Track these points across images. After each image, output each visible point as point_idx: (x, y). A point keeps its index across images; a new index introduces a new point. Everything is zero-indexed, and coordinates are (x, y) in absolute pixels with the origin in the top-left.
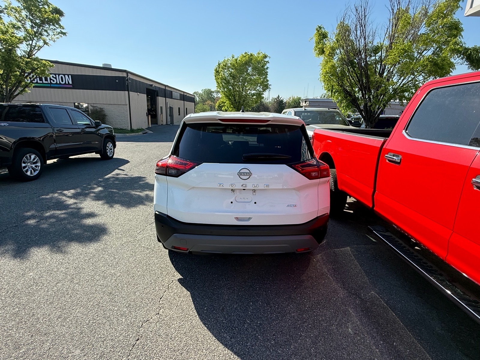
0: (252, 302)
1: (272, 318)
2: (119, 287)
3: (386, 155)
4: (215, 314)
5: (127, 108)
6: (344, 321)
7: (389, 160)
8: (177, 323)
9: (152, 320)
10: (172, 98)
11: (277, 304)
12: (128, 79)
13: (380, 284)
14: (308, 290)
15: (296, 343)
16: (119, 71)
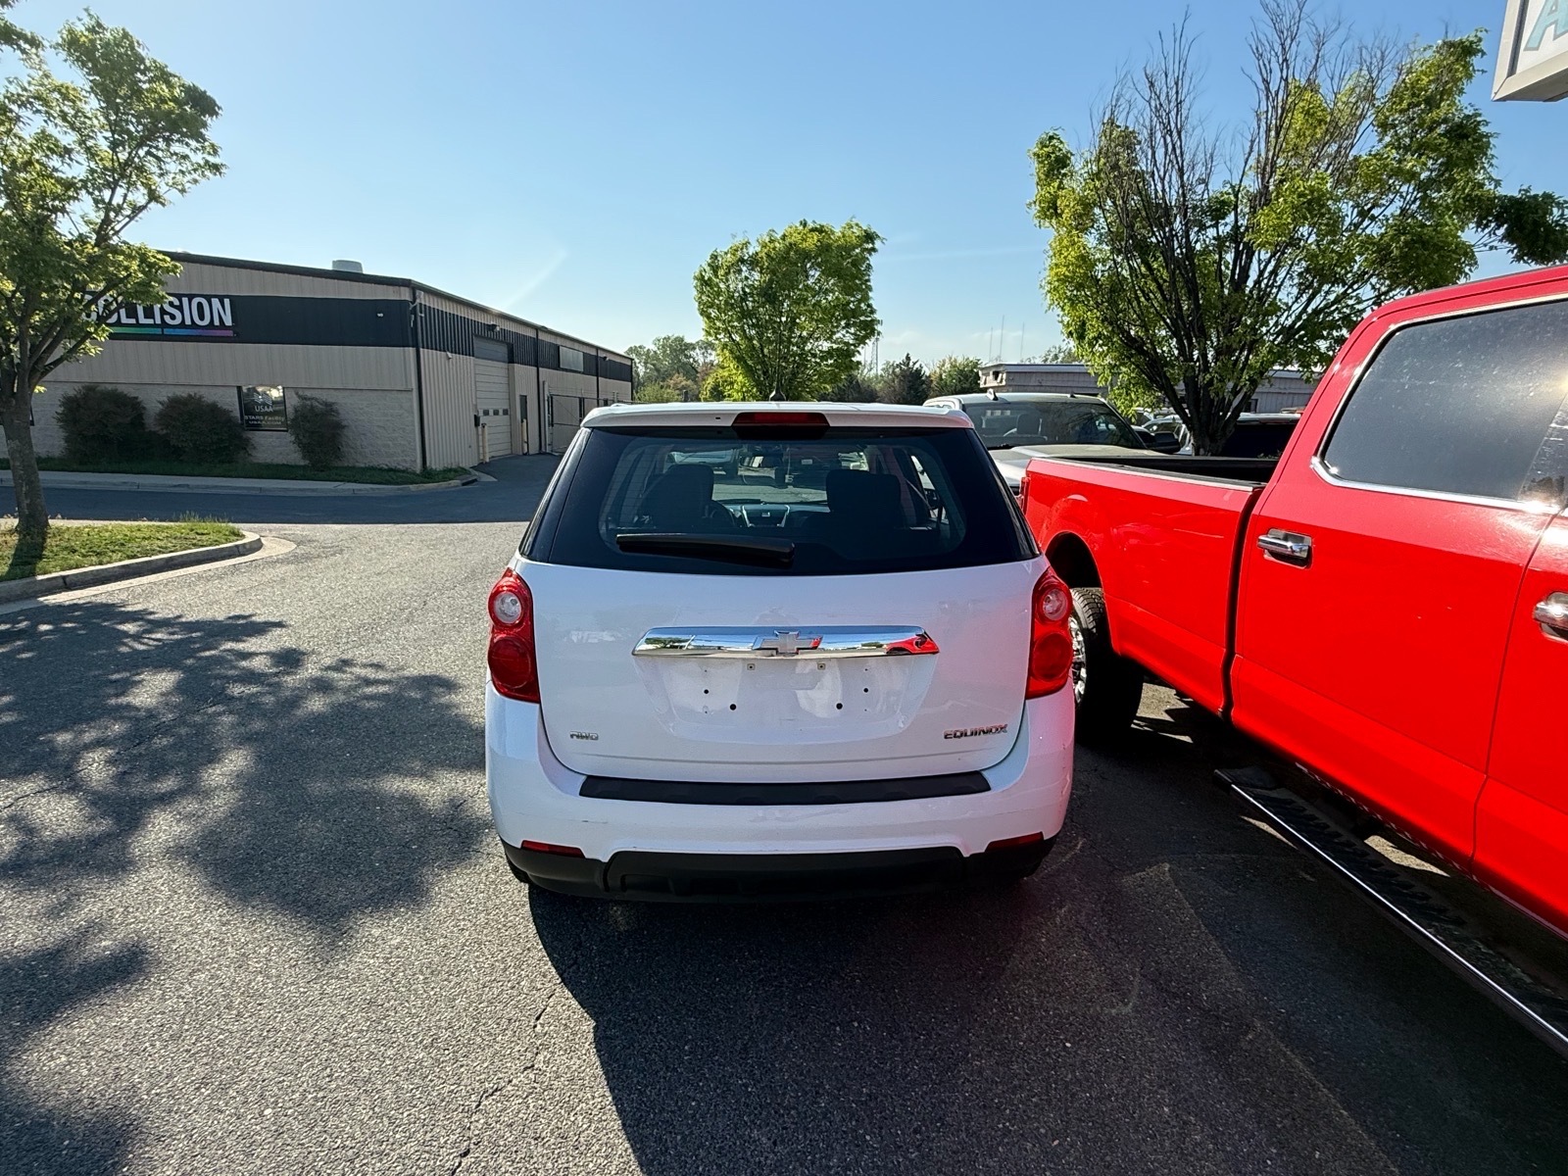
0: (839, 1025)
1: (907, 1075)
2: (398, 983)
3: (1261, 538)
4: (720, 1065)
5: (411, 400)
6: (1147, 1084)
7: (1273, 554)
8: (593, 1098)
9: (509, 1088)
10: (557, 367)
11: (924, 1030)
12: (415, 307)
13: (1261, 962)
14: (1024, 984)
15: (991, 1155)
16: (387, 284)
